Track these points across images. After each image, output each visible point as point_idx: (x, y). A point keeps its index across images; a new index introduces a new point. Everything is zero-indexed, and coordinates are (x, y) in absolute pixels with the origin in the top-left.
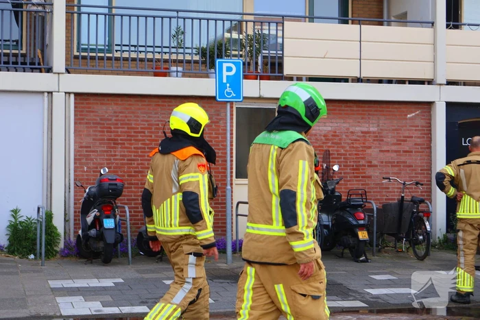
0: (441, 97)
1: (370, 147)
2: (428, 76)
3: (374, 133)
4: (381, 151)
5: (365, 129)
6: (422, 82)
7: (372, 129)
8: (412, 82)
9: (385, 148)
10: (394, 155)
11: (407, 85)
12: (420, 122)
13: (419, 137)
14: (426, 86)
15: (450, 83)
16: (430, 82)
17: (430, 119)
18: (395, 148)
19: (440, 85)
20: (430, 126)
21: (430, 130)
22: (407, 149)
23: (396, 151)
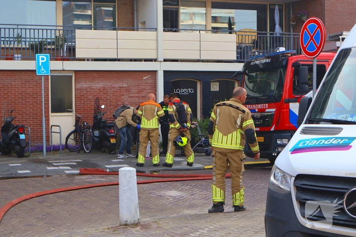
0: (161, 68)
1: (123, 95)
2: (154, 57)
3: (125, 87)
4: (129, 97)
5: (121, 86)
6: (151, 60)
7: (124, 85)
8: (146, 60)
9: (131, 95)
10: (136, 99)
11: (143, 62)
12: (150, 81)
13: (149, 89)
14: (153, 62)
15: (165, 60)
16: (155, 60)
17: (156, 80)
18: (137, 95)
19: (161, 61)
20: (156, 83)
21: (156, 85)
22: (143, 95)
23: (137, 97)
